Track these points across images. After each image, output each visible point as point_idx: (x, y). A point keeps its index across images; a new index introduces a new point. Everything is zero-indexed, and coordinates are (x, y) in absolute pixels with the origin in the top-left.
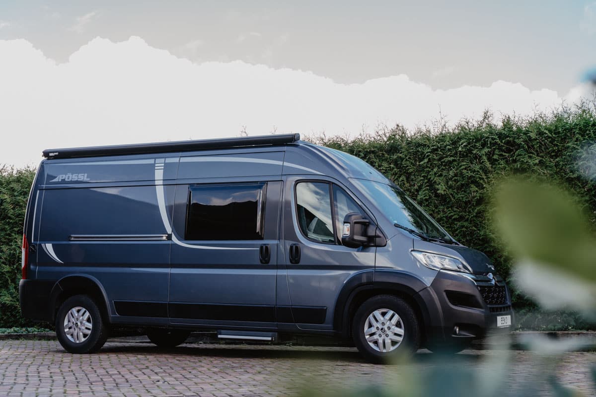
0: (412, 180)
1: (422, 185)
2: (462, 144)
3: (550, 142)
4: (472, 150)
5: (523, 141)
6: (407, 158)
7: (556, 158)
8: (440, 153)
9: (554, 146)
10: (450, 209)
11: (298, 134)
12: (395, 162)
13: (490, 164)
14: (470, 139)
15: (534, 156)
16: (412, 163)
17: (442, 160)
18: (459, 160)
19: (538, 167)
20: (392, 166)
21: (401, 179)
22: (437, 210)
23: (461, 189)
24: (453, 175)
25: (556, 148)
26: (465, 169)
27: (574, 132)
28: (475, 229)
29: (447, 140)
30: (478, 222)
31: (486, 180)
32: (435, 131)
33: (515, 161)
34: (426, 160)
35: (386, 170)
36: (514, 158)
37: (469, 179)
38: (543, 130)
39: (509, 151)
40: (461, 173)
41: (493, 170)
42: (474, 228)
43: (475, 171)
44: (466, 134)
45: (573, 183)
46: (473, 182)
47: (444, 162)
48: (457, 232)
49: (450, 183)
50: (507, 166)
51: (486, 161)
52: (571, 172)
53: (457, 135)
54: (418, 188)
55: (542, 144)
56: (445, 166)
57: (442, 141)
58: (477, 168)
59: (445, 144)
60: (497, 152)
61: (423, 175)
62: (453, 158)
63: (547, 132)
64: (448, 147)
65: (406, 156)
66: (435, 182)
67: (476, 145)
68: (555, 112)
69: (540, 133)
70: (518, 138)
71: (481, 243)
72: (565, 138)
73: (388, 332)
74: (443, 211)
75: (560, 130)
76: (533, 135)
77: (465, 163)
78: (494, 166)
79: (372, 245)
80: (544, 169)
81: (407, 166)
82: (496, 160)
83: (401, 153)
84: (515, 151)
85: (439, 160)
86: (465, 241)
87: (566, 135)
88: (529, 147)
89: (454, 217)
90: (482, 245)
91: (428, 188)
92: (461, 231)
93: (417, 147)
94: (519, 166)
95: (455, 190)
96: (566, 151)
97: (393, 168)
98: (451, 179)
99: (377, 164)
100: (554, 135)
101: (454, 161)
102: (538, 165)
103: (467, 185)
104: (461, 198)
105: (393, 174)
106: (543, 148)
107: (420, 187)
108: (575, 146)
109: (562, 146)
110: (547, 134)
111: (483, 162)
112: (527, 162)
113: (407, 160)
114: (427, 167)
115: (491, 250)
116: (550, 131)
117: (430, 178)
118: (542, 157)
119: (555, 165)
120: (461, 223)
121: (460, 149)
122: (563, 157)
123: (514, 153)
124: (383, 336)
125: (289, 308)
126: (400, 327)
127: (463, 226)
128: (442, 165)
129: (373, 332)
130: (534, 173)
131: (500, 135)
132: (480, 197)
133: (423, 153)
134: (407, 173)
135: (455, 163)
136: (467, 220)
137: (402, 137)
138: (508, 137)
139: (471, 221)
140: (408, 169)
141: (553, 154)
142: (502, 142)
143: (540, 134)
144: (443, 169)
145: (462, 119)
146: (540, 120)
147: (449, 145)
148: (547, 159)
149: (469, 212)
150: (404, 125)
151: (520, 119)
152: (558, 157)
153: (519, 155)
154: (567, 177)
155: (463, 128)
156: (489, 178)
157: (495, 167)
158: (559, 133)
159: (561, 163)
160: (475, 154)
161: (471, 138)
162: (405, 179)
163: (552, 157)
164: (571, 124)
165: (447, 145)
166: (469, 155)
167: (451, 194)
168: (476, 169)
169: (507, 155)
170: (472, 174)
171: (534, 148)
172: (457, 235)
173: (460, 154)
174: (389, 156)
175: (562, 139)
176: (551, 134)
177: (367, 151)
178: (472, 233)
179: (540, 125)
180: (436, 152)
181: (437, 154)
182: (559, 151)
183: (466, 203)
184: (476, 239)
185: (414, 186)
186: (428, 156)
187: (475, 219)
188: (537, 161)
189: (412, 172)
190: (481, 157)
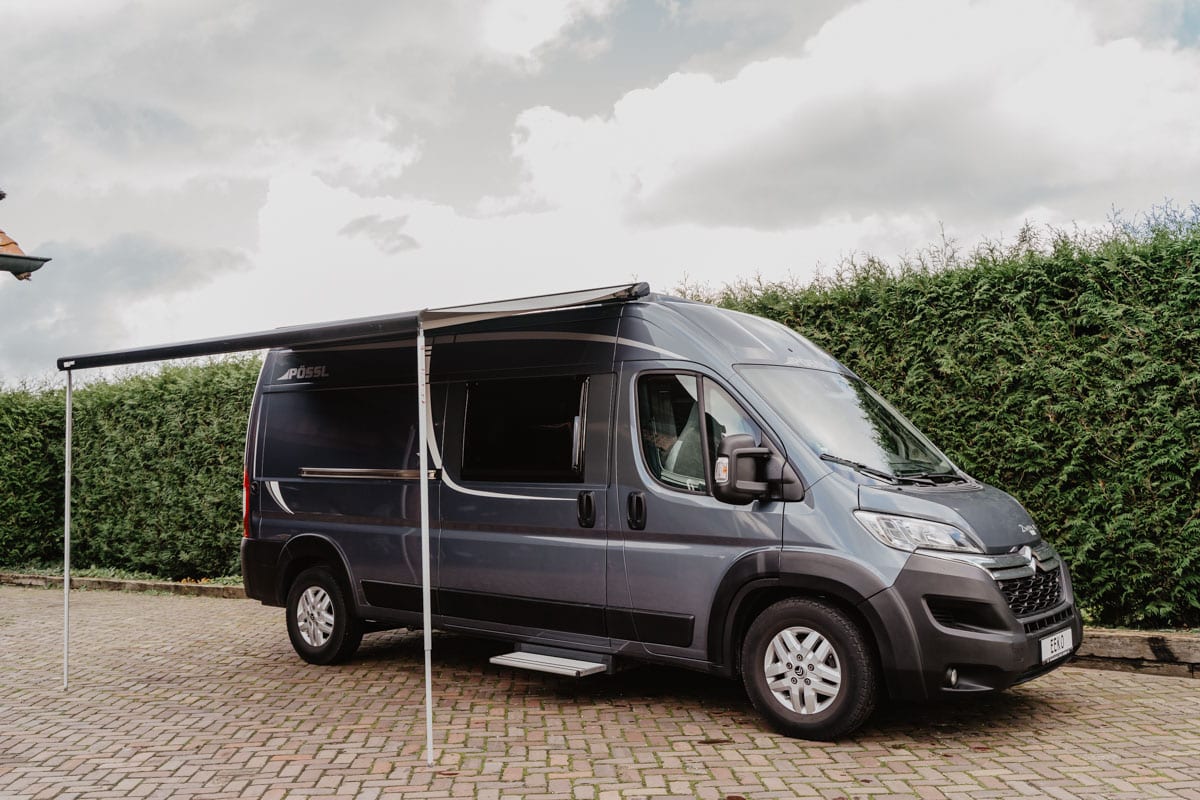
0: (897, 352)
1: (912, 359)
2: (980, 288)
3: (1144, 276)
4: (999, 297)
5: (1092, 278)
6: (887, 314)
7: (1157, 305)
8: (943, 304)
9: (1152, 283)
10: (962, 400)
11: (646, 284)
12: (867, 322)
13: (1031, 319)
14: (996, 278)
15: (1113, 302)
16: (895, 324)
17: (947, 316)
18: (975, 314)
19: (1122, 322)
20: (862, 329)
21: (877, 350)
22: (939, 402)
23: (981, 364)
24: (966, 341)
25: (1155, 287)
26: (987, 330)
27: (1191, 257)
28: (1008, 434)
29: (955, 282)
30: (1012, 422)
31: (1025, 349)
32: (935, 268)
33: (1077, 313)
34: (918, 318)
35: (851, 336)
36: (1076, 308)
37: (995, 347)
38: (1129, 256)
39: (1066, 296)
40: (980, 338)
41: (1038, 330)
42: (1005, 432)
43: (1004, 333)
44: (988, 270)
45: (1191, 349)
46: (1001, 352)
47: (949, 319)
48: (975, 439)
49: (961, 355)
50: (1063, 323)
51: (1025, 315)
52: (1186, 328)
53: (972, 272)
54: (905, 365)
55: (1128, 281)
56: (951, 325)
57: (946, 283)
58: (1009, 326)
59: (951, 289)
60: (1043, 297)
61: (913, 342)
62: (966, 312)
63: (1137, 258)
64: (956, 293)
65: (884, 311)
66: (935, 354)
67: (1006, 289)
68: (1153, 222)
69: (1126, 262)
70: (1082, 273)
71: (1017, 457)
72: (1173, 268)
73: (809, 675)
74: (950, 403)
75: (1164, 254)
76: (1110, 266)
77: (986, 320)
78: (1039, 324)
79: (776, 497)
80: (1135, 326)
81: (887, 329)
82: (1042, 313)
83: (876, 307)
84: (1077, 294)
85: (942, 315)
86: (989, 453)
87: (1174, 262)
88: (1103, 287)
89: (968, 414)
90: (1019, 461)
91: (923, 364)
92: (982, 437)
93: (904, 296)
94: (1085, 321)
95: (970, 367)
96: (1175, 291)
97: (863, 333)
98: (962, 348)
99: (836, 328)
100: (1151, 264)
101: (967, 316)
102: (1121, 319)
103: (992, 357)
104: (981, 381)
105: (864, 343)
106: (1130, 288)
107: (909, 364)
108: (1193, 281)
109: (1167, 283)
110: (1137, 262)
111: (1019, 317)
112: (1100, 314)
113: (886, 318)
114: (921, 329)
115: (1037, 470)
116: (1144, 257)
117: (927, 347)
118: (1129, 304)
119: (1155, 319)
120: (982, 422)
121: (977, 296)
122: (1170, 303)
123: (1076, 299)
124: (801, 683)
125: (629, 613)
126: (834, 666)
127: (985, 429)
128: (945, 324)
129: (780, 672)
130: (1115, 333)
131: (1050, 270)
132: (1014, 378)
133: (914, 305)
134: (888, 340)
135: (970, 321)
136: (992, 418)
137: (878, 280)
138: (1063, 271)
139: (999, 420)
140: (889, 334)
141: (1150, 298)
142: (1052, 280)
143: (1123, 263)
144: (948, 332)
145: (982, 245)
146: (1123, 239)
147: (958, 291)
148: (1139, 308)
149: (997, 404)
150: (881, 259)
151: (1087, 239)
152: (1160, 302)
153: (1086, 303)
154: (1179, 338)
155: (984, 260)
156: (1031, 344)
157: (1041, 326)
158: (1161, 259)
159: (1166, 314)
160: (1005, 304)
161: (997, 275)
162: (883, 350)
163: (1148, 303)
164: (1183, 242)
165: (954, 290)
166: (994, 305)
167: (965, 375)
168: (1007, 330)
169: (1063, 302)
170: (999, 338)
171: (1113, 289)
172: (976, 444)
173: (978, 305)
174: (856, 313)
175: (1166, 271)
176: (1145, 261)
177: (820, 306)
178: (1001, 442)
179: (1123, 246)
180: (936, 303)
181: (937, 305)
182: (1162, 292)
183: (990, 388)
184: (1009, 452)
185: (900, 361)
186: (922, 310)
187: (1005, 415)
188: (1119, 312)
189: (896, 338)
190: (1015, 308)
